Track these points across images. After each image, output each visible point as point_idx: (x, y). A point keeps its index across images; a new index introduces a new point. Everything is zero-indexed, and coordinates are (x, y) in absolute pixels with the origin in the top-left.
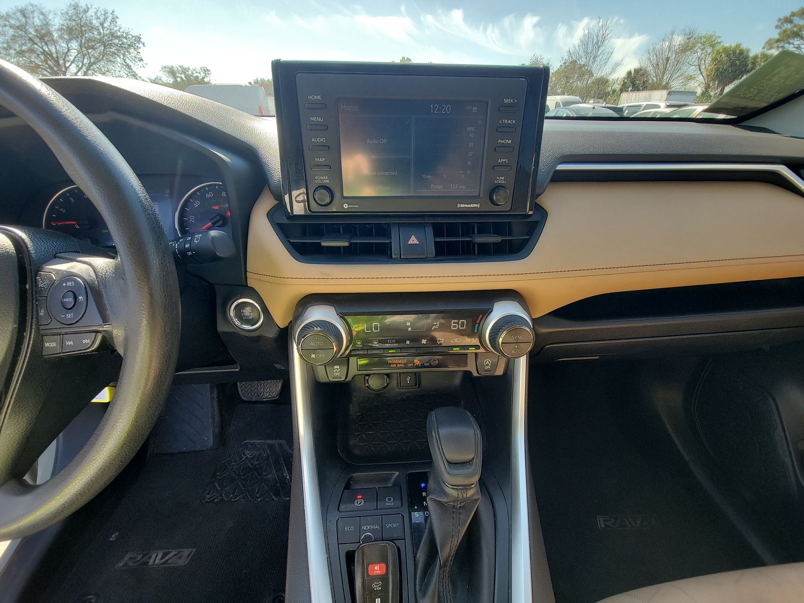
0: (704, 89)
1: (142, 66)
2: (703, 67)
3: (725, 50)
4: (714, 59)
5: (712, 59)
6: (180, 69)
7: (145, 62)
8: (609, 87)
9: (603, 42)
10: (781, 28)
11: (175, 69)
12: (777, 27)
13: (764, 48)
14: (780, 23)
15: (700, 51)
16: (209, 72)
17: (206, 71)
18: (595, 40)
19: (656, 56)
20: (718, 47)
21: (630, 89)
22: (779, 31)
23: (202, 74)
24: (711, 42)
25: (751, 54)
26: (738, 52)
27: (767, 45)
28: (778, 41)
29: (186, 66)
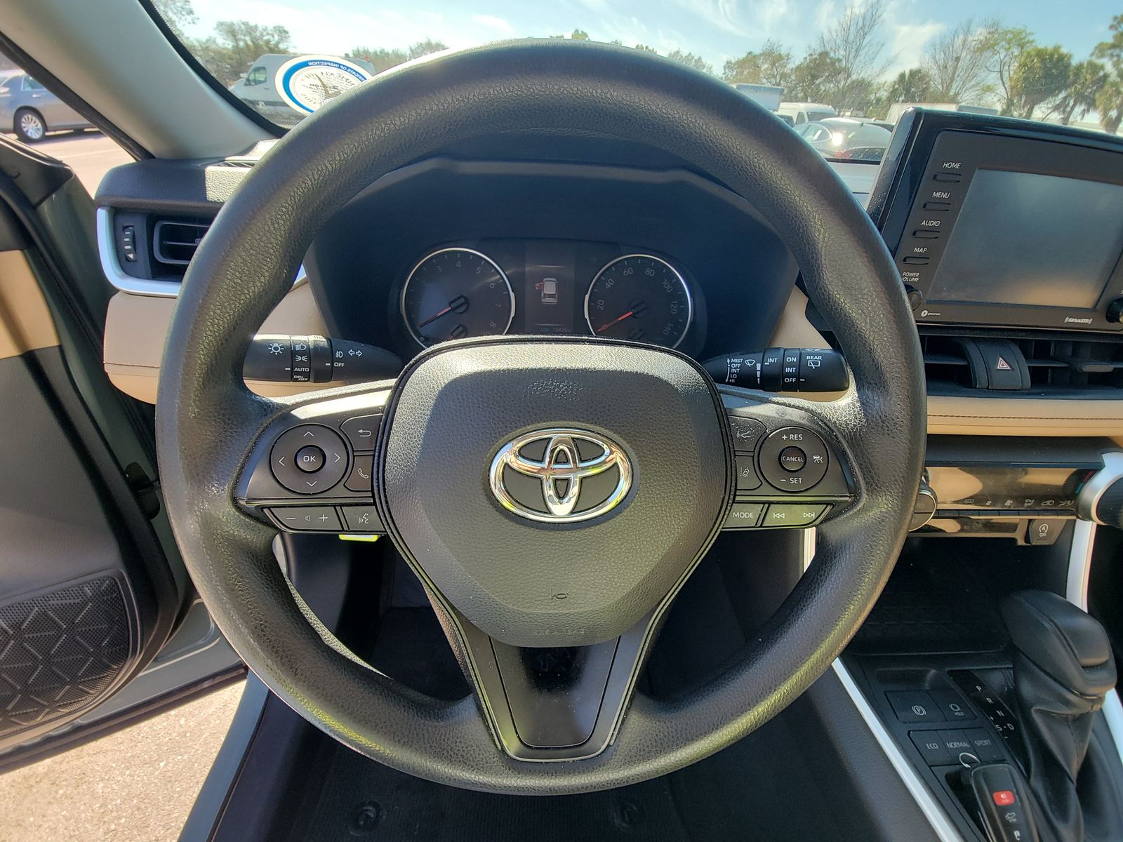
0: (1004, 107)
1: (191, 22)
2: (1006, 75)
3: (1040, 54)
4: (1022, 65)
5: (1020, 65)
6: (243, 27)
7: (196, 15)
8: (872, 93)
9: (871, 27)
10: (1116, 29)
11: (237, 28)
12: (1112, 27)
13: (1092, 54)
14: (1115, 23)
15: (1003, 53)
16: (287, 35)
17: (283, 33)
18: (860, 24)
19: (945, 54)
20: (1029, 48)
21: (901, 99)
22: (1113, 33)
23: (276, 38)
24: (1019, 40)
25: (1074, 62)
26: (1056, 56)
27: (1097, 51)
28: (1113, 46)
29: (252, 23)
